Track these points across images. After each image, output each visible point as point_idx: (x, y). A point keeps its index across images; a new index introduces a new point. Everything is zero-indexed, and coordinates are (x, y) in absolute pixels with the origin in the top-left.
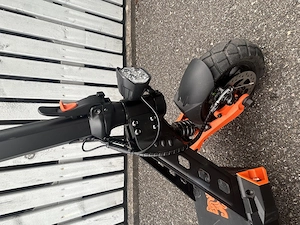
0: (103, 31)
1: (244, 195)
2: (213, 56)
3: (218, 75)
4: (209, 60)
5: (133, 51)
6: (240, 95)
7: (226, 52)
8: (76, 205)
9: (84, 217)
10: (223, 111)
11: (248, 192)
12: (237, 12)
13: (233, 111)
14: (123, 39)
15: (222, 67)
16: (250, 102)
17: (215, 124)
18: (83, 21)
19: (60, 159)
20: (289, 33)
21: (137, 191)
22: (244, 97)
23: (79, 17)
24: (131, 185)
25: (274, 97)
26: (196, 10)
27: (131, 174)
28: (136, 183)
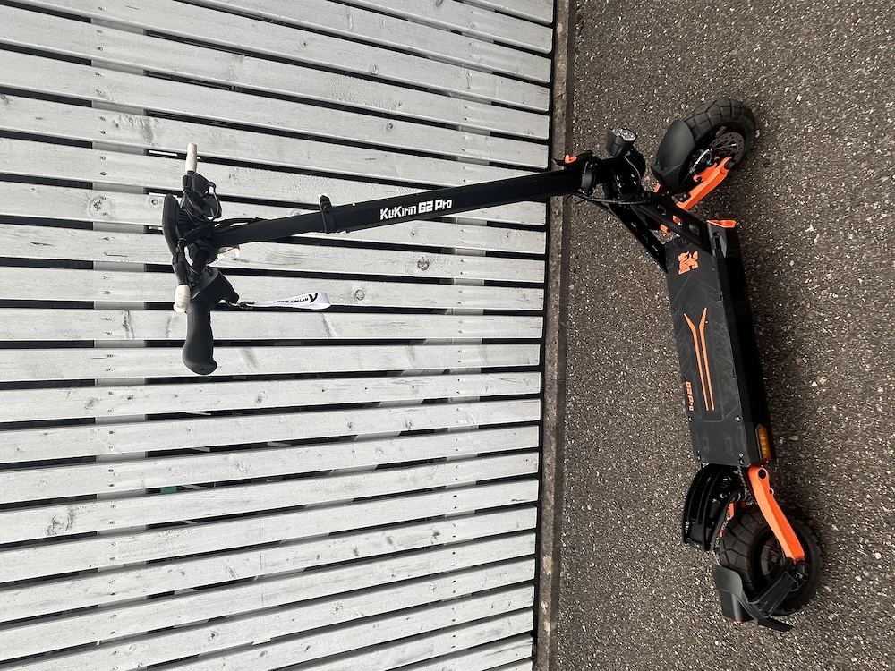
0: (521, 74)
1: (711, 236)
2: (695, 118)
3: (699, 136)
4: (691, 121)
5: (569, 107)
6: (722, 157)
7: (709, 114)
8: (475, 348)
9: (485, 371)
10: (703, 175)
11: (715, 234)
12: (737, 59)
13: (715, 175)
14: (551, 86)
15: (704, 129)
16: (732, 164)
17: (695, 192)
18: (491, 59)
19: (455, 277)
20: (786, 90)
21: (563, 342)
22: (725, 160)
23: (486, 52)
24: (554, 334)
25: (767, 163)
26: (684, 48)
27: (555, 316)
28: (563, 330)
